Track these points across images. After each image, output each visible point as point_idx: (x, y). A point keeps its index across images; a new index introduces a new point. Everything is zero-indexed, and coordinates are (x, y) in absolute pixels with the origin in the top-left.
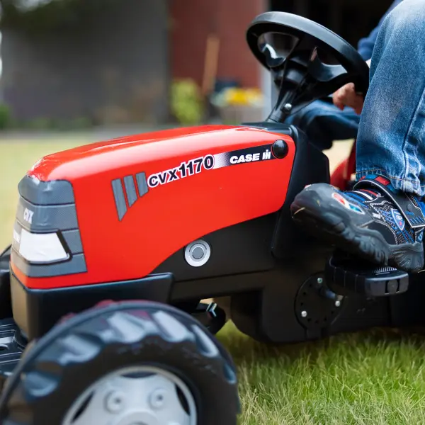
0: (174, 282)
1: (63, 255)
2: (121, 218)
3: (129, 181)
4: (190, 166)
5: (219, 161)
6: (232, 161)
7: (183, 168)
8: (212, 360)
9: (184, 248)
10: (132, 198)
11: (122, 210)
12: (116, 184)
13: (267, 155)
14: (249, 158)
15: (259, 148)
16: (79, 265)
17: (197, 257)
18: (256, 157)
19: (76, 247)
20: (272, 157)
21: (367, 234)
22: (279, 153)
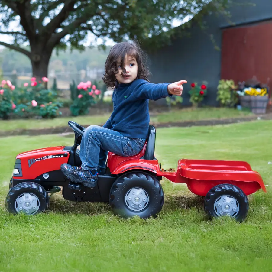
0: (41, 181)
1: (18, 173)
2: (29, 167)
3: (31, 160)
4: (44, 158)
5: (51, 157)
6: (54, 157)
7: (42, 158)
8: (41, 192)
9: (43, 174)
10: (32, 163)
11: (30, 165)
12: (29, 161)
13: (62, 156)
14: (58, 157)
15: (60, 155)
16: (21, 175)
17: (46, 176)
18: (59, 156)
19: (21, 172)
20: (63, 157)
21: (69, 175)
22: (65, 156)
